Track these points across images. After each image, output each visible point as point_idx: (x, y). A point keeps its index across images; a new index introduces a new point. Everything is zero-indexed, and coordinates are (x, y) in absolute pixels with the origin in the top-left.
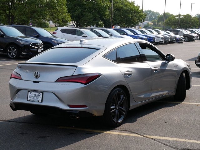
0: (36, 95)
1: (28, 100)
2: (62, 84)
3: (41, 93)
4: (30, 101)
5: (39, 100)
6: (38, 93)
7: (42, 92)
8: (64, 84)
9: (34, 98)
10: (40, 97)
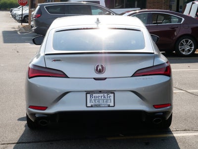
0: (103, 97)
1: (88, 105)
2: (144, 79)
3: (111, 93)
4: (92, 106)
5: (108, 104)
6: (106, 95)
7: (113, 92)
8: (147, 79)
9: (99, 101)
10: (111, 100)
